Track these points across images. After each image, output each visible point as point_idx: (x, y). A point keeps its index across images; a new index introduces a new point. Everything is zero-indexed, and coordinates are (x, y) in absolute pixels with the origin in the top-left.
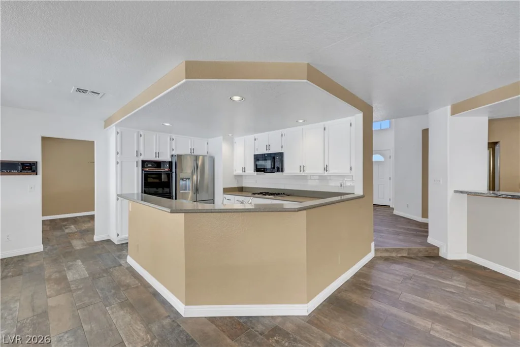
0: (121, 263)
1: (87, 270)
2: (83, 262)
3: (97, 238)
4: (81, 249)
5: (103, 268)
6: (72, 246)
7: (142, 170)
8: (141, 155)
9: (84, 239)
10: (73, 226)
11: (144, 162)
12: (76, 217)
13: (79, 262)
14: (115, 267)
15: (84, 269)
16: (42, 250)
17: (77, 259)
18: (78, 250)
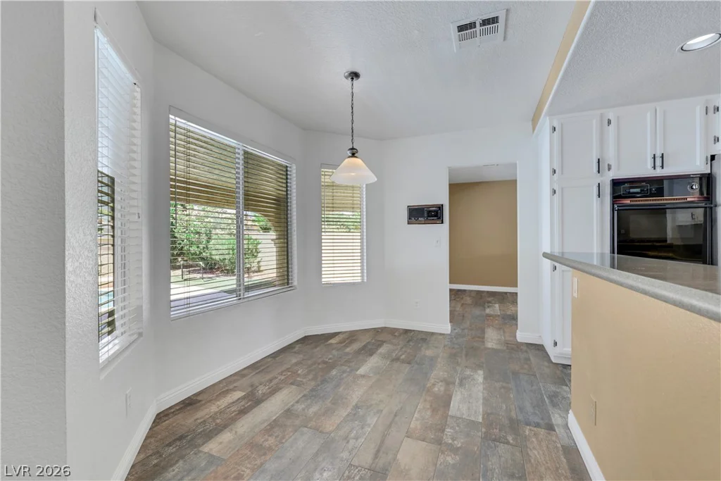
0: (554, 421)
1: (486, 401)
2: (485, 378)
3: (522, 336)
4: (493, 349)
5: (513, 414)
6: (484, 338)
7: (613, 204)
8: (609, 169)
9: (504, 332)
10: (497, 306)
11: (616, 183)
12: (506, 293)
13: (479, 376)
14: (537, 425)
15: (481, 395)
16: (449, 332)
17: (480, 366)
18: (489, 349)
